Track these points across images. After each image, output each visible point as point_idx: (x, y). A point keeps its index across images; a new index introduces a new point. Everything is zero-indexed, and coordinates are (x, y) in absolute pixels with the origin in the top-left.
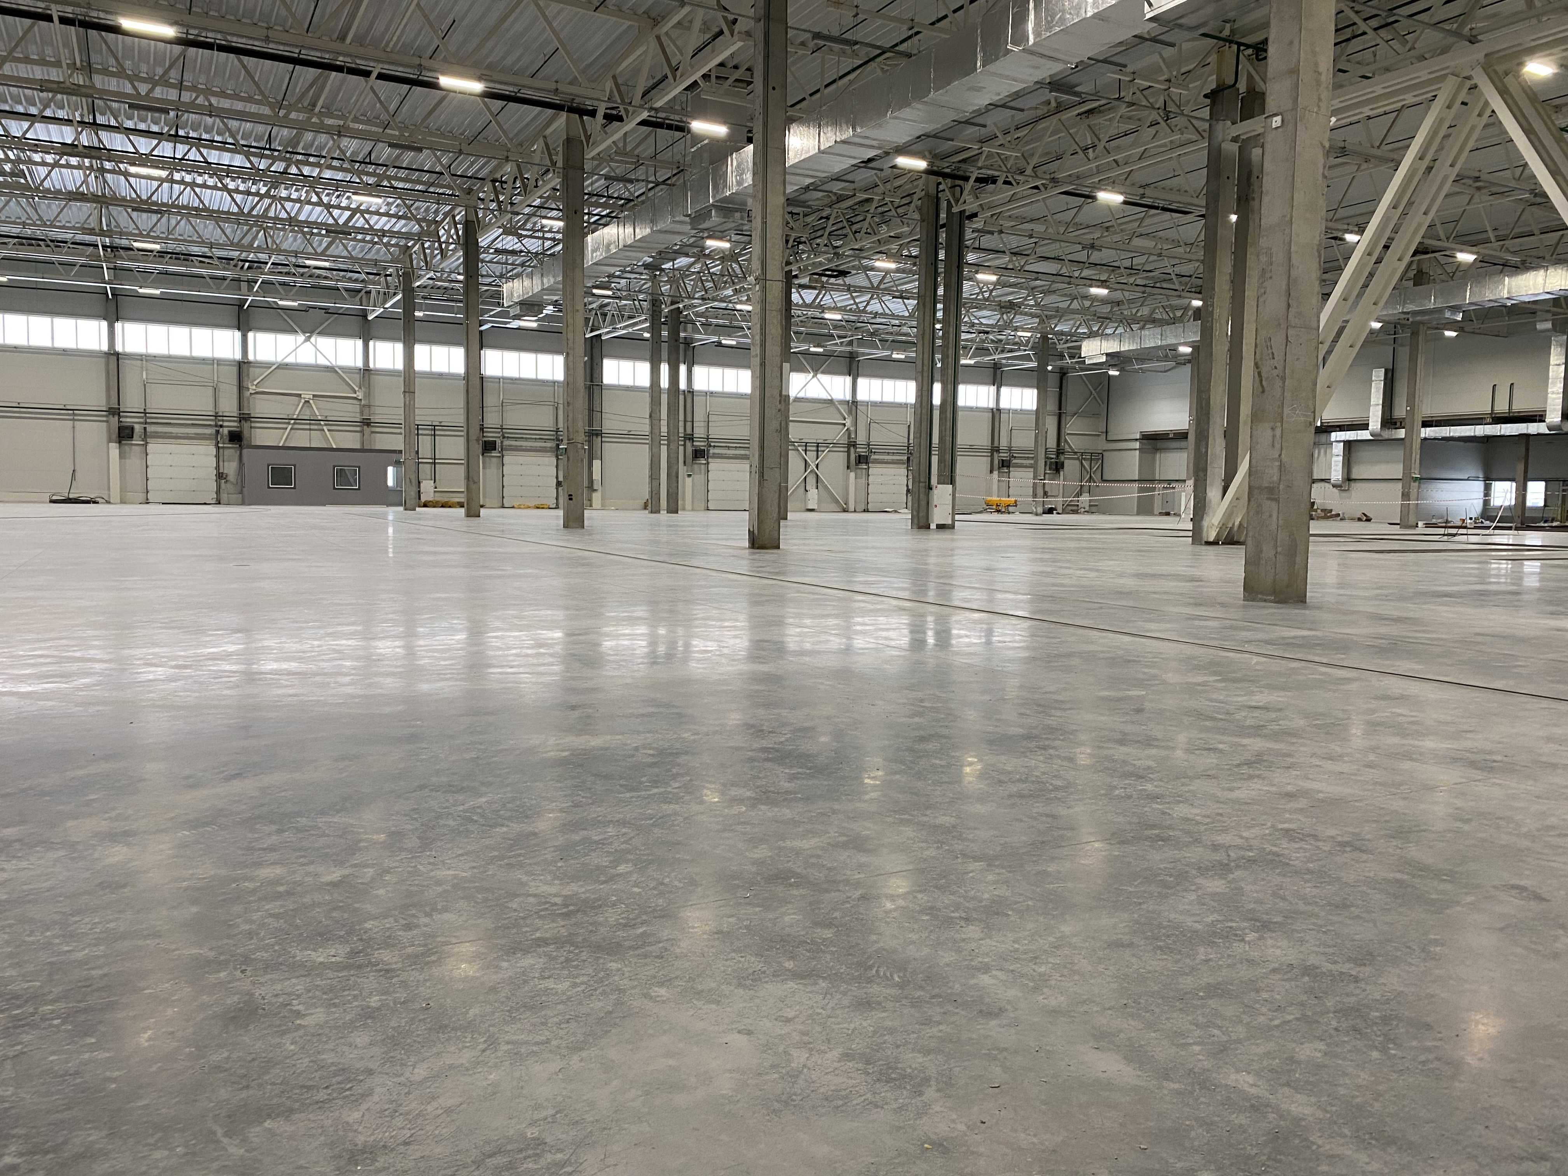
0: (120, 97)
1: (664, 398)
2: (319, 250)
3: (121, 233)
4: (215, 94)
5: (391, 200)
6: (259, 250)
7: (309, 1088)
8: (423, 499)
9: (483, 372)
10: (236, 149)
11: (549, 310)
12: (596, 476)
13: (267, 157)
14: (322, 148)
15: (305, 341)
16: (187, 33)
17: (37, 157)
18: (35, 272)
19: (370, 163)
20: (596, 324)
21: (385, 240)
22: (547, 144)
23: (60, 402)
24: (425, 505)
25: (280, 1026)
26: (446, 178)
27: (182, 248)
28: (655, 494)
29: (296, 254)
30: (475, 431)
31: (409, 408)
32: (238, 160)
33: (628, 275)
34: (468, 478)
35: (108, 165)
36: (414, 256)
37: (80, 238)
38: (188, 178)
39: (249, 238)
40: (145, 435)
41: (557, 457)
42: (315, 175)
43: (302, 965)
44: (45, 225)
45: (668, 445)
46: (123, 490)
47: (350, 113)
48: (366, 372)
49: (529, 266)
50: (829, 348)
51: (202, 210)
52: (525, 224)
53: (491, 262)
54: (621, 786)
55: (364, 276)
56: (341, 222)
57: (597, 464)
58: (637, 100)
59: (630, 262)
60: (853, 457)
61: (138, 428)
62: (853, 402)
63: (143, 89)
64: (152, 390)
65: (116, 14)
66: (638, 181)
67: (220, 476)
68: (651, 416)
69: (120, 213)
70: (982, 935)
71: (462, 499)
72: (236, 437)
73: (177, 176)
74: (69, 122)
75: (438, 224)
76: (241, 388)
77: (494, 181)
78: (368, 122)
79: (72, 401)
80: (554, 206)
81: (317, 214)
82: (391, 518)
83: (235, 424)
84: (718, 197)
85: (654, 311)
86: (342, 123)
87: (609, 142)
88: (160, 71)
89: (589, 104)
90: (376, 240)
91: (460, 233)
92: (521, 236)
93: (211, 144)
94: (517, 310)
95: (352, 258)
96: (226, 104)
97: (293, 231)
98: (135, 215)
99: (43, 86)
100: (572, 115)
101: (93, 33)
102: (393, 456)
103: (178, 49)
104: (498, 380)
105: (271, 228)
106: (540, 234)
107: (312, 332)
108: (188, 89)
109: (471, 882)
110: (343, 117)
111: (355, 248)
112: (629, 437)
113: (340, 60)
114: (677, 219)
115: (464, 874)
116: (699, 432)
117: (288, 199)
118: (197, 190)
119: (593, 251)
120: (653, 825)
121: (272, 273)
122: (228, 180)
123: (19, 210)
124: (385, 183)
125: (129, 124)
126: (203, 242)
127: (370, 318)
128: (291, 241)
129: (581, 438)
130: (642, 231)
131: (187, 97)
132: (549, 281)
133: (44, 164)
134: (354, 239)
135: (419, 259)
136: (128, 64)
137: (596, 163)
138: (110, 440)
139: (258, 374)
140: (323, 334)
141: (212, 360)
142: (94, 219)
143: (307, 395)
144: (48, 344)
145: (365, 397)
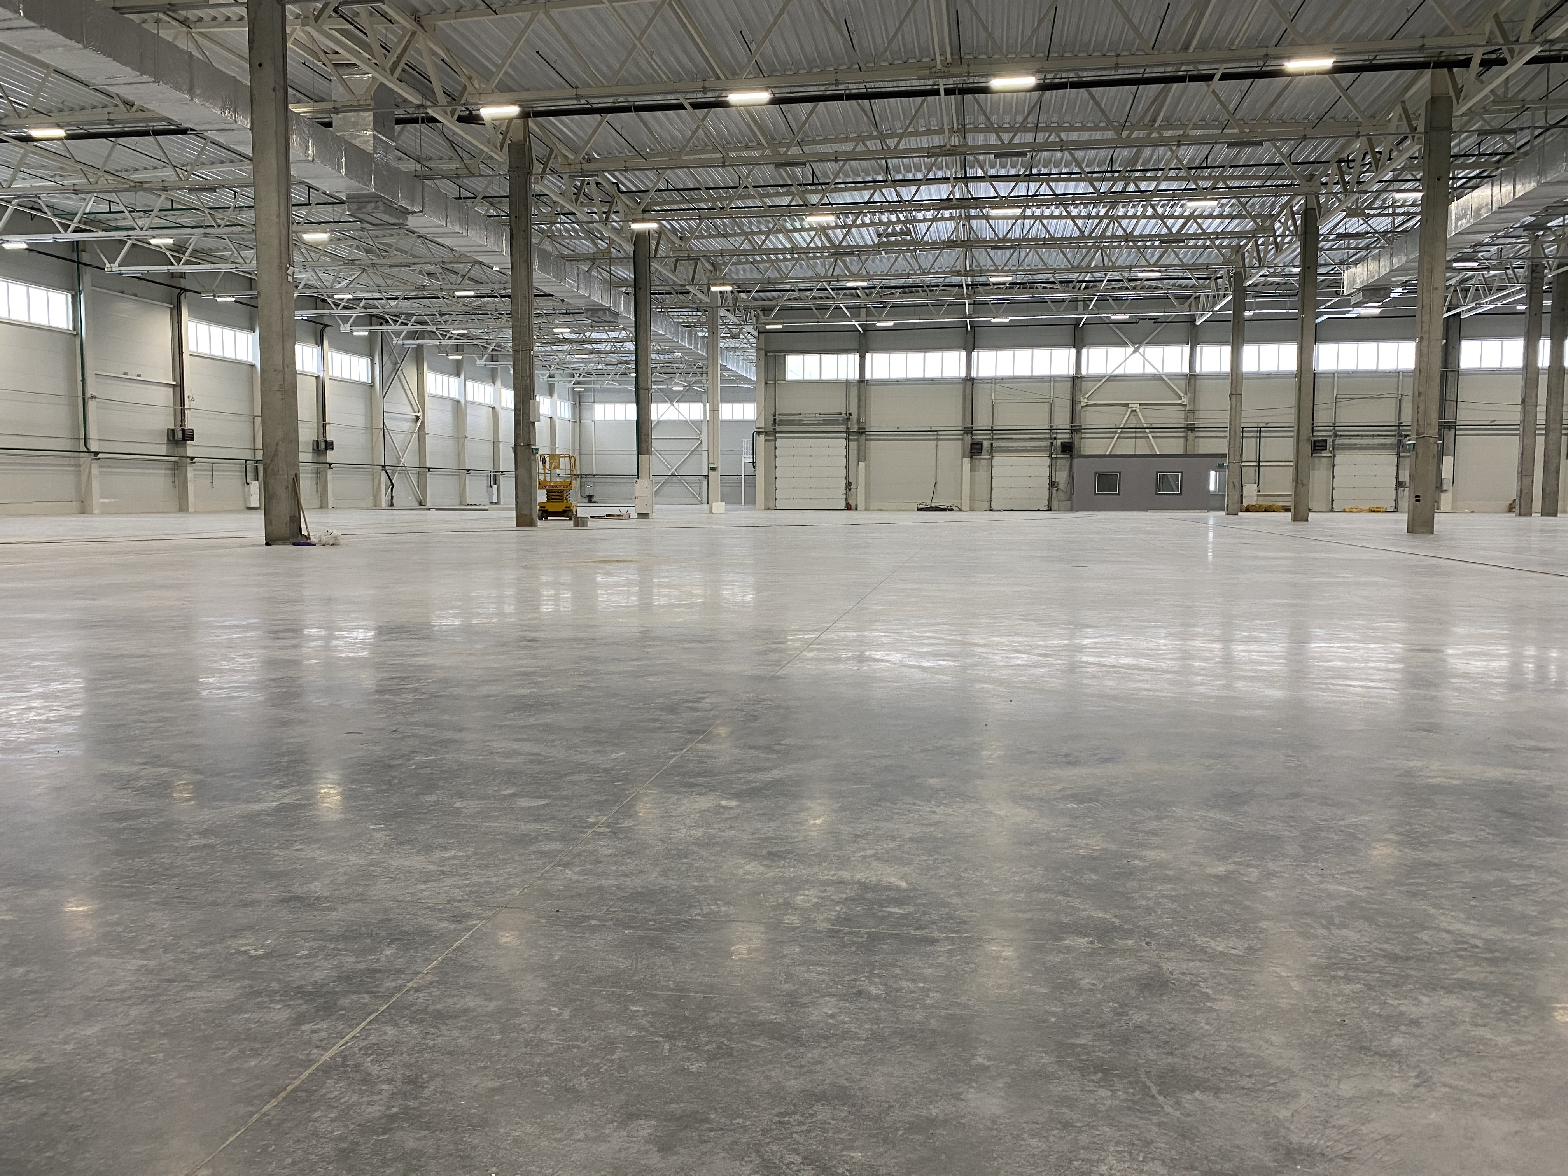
0: (986, 149)
1: (1543, 380)
2: (1152, 262)
3: (981, 271)
4: (1065, 130)
5: (1224, 201)
6: (1097, 269)
7: (1233, 1073)
8: (1245, 504)
9: (1315, 367)
10: (1082, 176)
11: (1397, 292)
12: (1447, 473)
13: (1108, 179)
14: (1159, 161)
15: (1134, 352)
16: (1045, 79)
17: (920, 216)
18: (914, 315)
19: (1207, 167)
20: (1454, 302)
21: (1217, 242)
22: (1405, 110)
23: (925, 424)
24: (1248, 510)
25: (1192, 1004)
26: (1288, 167)
27: (1029, 278)
28: (1525, 494)
29: (1130, 268)
30: (1305, 432)
31: (1235, 411)
32: (1083, 187)
33: (1501, 241)
34: (1297, 481)
35: (973, 212)
36: (1246, 254)
37: (948, 280)
38: (1038, 212)
39: (1087, 259)
40: (992, 450)
41: (1398, 454)
42: (1152, 188)
43: (1203, 950)
44: (924, 273)
45: (1546, 435)
46: (972, 499)
47: (1190, 120)
48: (1192, 377)
49: (1375, 248)
51: (1049, 239)
52: (1373, 202)
53: (1330, 249)
55: (1194, 281)
56: (1174, 230)
57: (1448, 461)
58: (1526, 36)
59: (1506, 225)
61: (986, 444)
63: (1006, 137)
64: (999, 408)
65: (988, 75)
66: (1522, 129)
67: (1053, 485)
68: (1523, 402)
69: (980, 253)
71: (1288, 502)
72: (1068, 448)
73: (1029, 212)
74: (946, 180)
75: (1273, 218)
76: (1074, 402)
77: (1340, 161)
78: (1207, 126)
79: (937, 424)
80: (1409, 177)
81: (1151, 227)
82: (1211, 522)
83: (1067, 436)
85: (1533, 278)
86: (1181, 132)
87: (1486, 91)
88: (1020, 119)
89: (1461, 54)
90: (1208, 243)
91: (1298, 223)
92: (1369, 215)
93: (1060, 177)
94: (1360, 297)
95: (1183, 265)
96: (1074, 136)
97: (1128, 247)
98: (992, 253)
99: (930, 152)
100: (1439, 71)
101: (969, 97)
102: (1217, 461)
103: (1036, 94)
104: (1332, 375)
105: (1108, 247)
106: (1391, 211)
107: (1141, 343)
108: (1044, 130)
109: (1368, 903)
110: (1183, 126)
111: (1186, 254)
112: (1493, 428)
113: (1183, 70)
115: (1358, 893)
117: (1125, 216)
118: (1045, 221)
119: (1458, 220)
121: (1106, 290)
122: (1071, 208)
123: (905, 263)
124: (1221, 185)
125: (992, 172)
126: (1047, 269)
127: (1198, 323)
128: (1125, 256)
129: (1433, 431)
130: (1525, 187)
131: (1041, 137)
132: (1399, 261)
133: (925, 220)
134: (1187, 247)
135: (1252, 258)
136: (994, 118)
137: (1465, 119)
138: (964, 457)
139: (1089, 388)
140: (1151, 343)
141: (1050, 377)
142: (960, 262)
143: (1134, 404)
144: (921, 376)
145: (1190, 403)
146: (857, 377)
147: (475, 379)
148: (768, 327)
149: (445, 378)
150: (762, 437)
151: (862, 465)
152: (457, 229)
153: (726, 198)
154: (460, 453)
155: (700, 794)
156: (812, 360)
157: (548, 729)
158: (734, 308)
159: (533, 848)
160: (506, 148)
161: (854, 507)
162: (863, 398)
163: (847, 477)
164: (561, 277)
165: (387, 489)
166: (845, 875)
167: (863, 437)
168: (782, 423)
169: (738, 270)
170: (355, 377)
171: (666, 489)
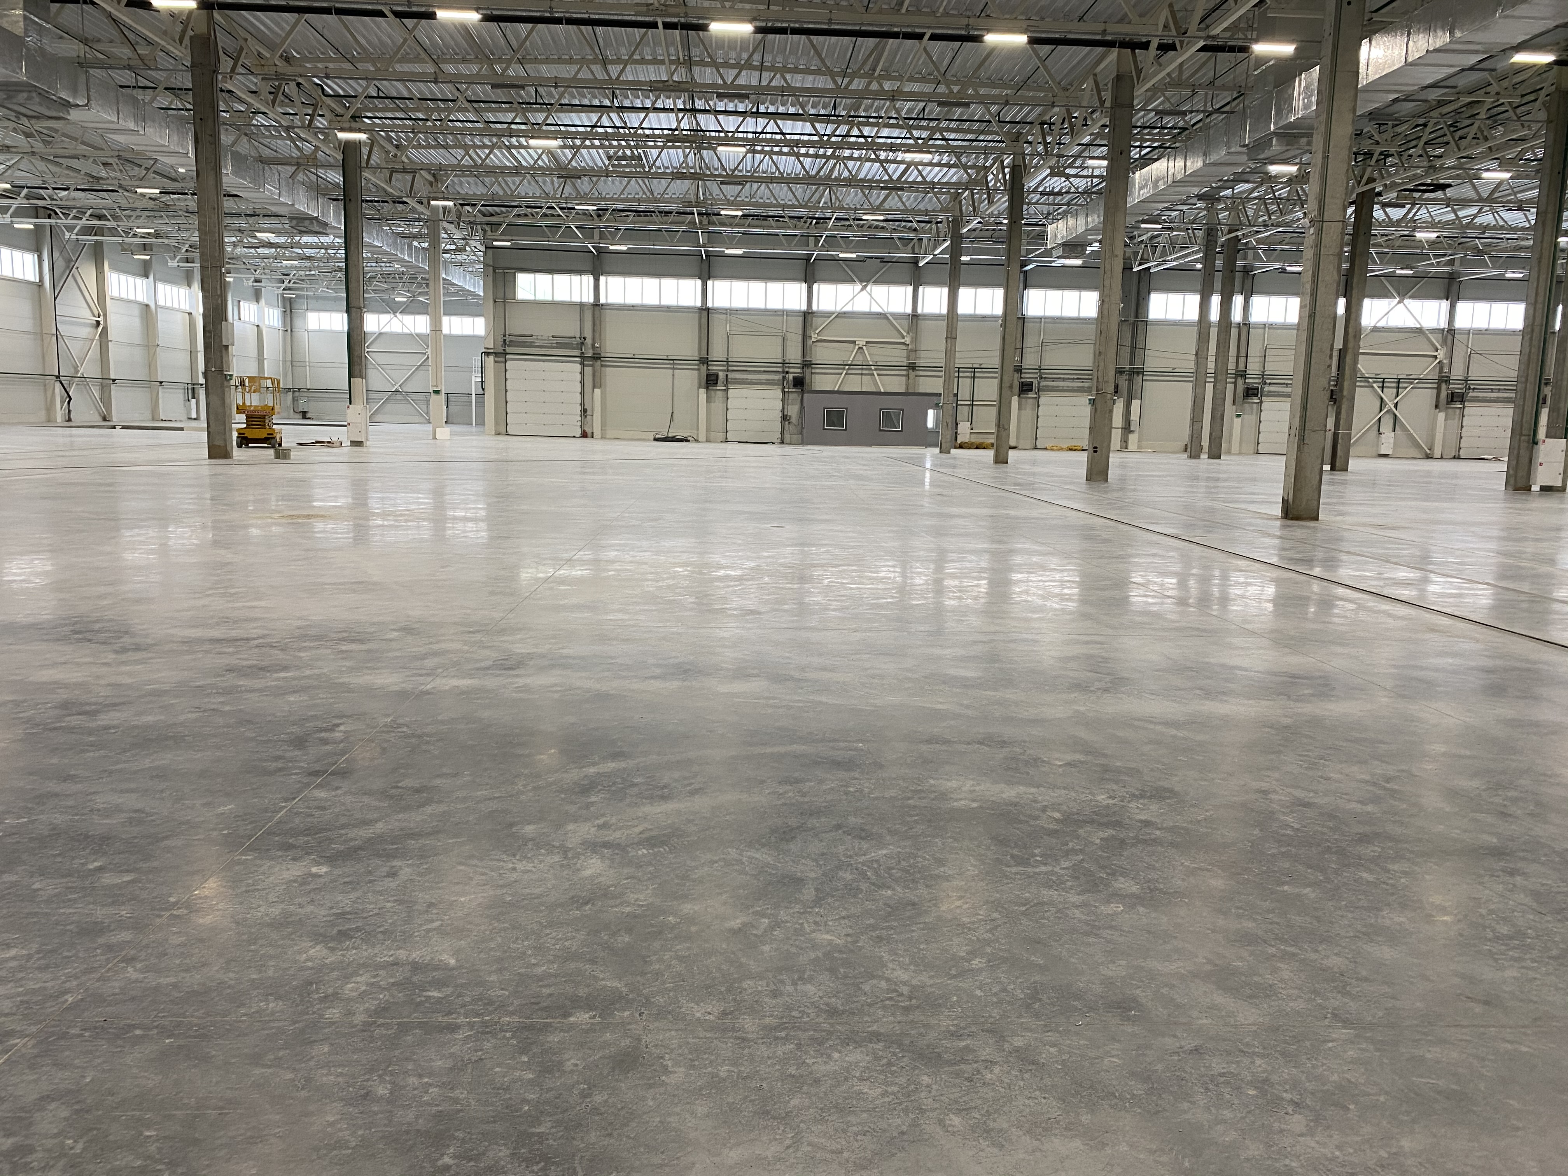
0: (709, 88)
1: (1214, 333)
2: (877, 204)
3: (713, 203)
4: (790, 71)
6: (825, 207)
8: (959, 442)
9: (1024, 312)
10: (805, 118)
11: (1095, 247)
12: (1135, 416)
13: (833, 123)
14: (880, 109)
15: (862, 290)
16: (762, 25)
18: (648, 240)
19: (923, 119)
20: (1145, 257)
21: (936, 189)
22: (1097, 83)
23: (662, 352)
24: (960, 447)
25: (650, 1078)
26: (996, 125)
27: (761, 211)
28: (1195, 436)
29: (856, 210)
30: (1010, 373)
31: (950, 353)
32: (807, 128)
34: (998, 425)
36: (964, 202)
37: (681, 208)
38: (767, 148)
39: (817, 195)
40: (727, 381)
42: (873, 134)
43: (684, 1018)
44: (656, 200)
45: (1215, 383)
46: (708, 430)
48: (915, 317)
49: (1075, 205)
50: (1421, 269)
51: (778, 175)
53: (1035, 204)
54: (1012, 856)
55: (916, 225)
56: (895, 177)
57: (1136, 403)
58: (1193, 29)
59: (1179, 197)
60: (1444, 394)
61: (722, 375)
62: (1450, 330)
63: (729, 76)
64: (734, 340)
65: (707, 18)
66: (1191, 112)
67: (785, 418)
68: (1197, 354)
69: (712, 185)
70: (1304, 1130)
71: (993, 441)
72: (799, 383)
73: (758, 147)
74: (674, 110)
75: (987, 169)
76: (805, 336)
77: (1042, 123)
78: (922, 79)
79: (673, 353)
81: (875, 170)
83: (799, 370)
84: (1281, 124)
85: (1209, 241)
86: (897, 85)
87: (1163, 74)
88: (745, 56)
89: (1140, 38)
90: (928, 190)
91: (1007, 177)
92: (1068, 175)
94: (1059, 252)
95: (906, 208)
96: (798, 80)
97: (853, 188)
99: (653, 87)
100: (1123, 50)
101: (691, 33)
102: (933, 399)
103: (756, 38)
104: (1040, 319)
105: (835, 186)
106: (1086, 174)
107: (868, 281)
108: (768, 69)
109: (840, 952)
110: (900, 77)
111: (908, 200)
112: (1173, 375)
113: (896, 29)
114: (1233, 150)
115: (838, 942)
116: (1254, 368)
117: (851, 158)
118: (774, 157)
119: (1141, 188)
120: (1024, 914)
121: (835, 229)
123: (637, 187)
124: (937, 136)
125: (719, 107)
126: (778, 204)
127: (921, 265)
128: (851, 197)
129: (1111, 388)
130: (1195, 164)
131: (766, 77)
132: (1093, 221)
135: (968, 205)
137: (1144, 98)
138: (700, 387)
139: (819, 324)
140: (877, 282)
141: (783, 311)
142: (692, 191)
143: (861, 342)
144: (656, 302)
145: (912, 342)
146: (592, 300)
147: (166, 281)
148: (495, 243)
149: (131, 279)
150: (491, 358)
151: (597, 391)
152: (131, 125)
153: (444, 110)
154: (151, 364)
155: (294, 859)
156: (544, 279)
157: (161, 774)
158: (457, 221)
159: (101, 940)
160: (187, 41)
161: (589, 434)
162: (597, 322)
163: (582, 404)
164: (259, 181)
165: (62, 403)
166: (402, 954)
167: (599, 362)
168: (512, 344)
169: (461, 183)
170: (19, 275)
171: (389, 407)
